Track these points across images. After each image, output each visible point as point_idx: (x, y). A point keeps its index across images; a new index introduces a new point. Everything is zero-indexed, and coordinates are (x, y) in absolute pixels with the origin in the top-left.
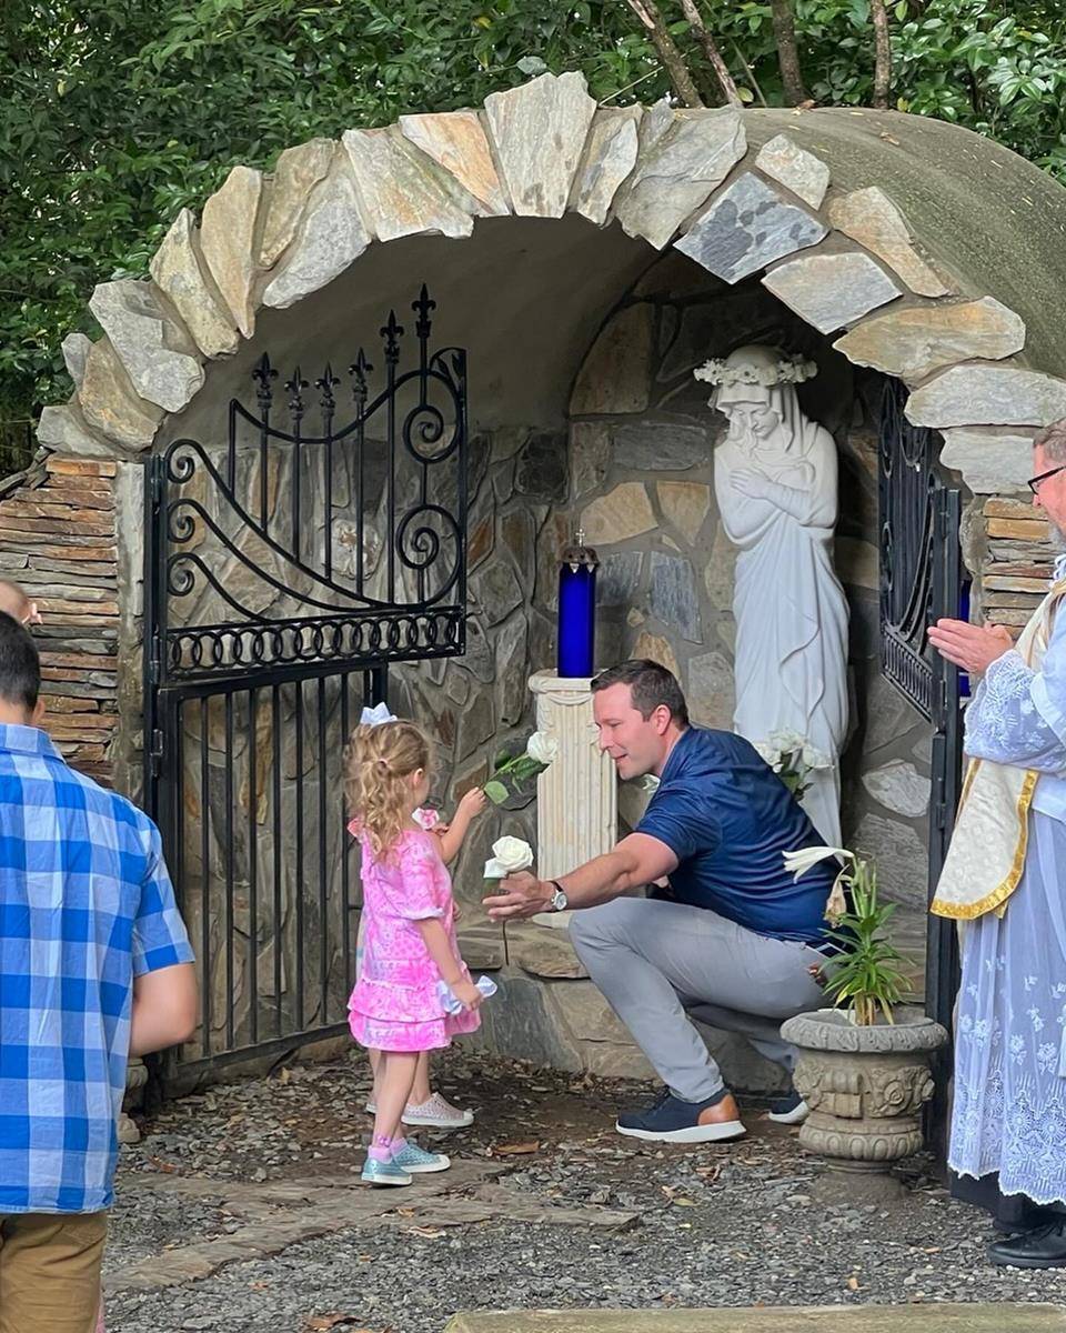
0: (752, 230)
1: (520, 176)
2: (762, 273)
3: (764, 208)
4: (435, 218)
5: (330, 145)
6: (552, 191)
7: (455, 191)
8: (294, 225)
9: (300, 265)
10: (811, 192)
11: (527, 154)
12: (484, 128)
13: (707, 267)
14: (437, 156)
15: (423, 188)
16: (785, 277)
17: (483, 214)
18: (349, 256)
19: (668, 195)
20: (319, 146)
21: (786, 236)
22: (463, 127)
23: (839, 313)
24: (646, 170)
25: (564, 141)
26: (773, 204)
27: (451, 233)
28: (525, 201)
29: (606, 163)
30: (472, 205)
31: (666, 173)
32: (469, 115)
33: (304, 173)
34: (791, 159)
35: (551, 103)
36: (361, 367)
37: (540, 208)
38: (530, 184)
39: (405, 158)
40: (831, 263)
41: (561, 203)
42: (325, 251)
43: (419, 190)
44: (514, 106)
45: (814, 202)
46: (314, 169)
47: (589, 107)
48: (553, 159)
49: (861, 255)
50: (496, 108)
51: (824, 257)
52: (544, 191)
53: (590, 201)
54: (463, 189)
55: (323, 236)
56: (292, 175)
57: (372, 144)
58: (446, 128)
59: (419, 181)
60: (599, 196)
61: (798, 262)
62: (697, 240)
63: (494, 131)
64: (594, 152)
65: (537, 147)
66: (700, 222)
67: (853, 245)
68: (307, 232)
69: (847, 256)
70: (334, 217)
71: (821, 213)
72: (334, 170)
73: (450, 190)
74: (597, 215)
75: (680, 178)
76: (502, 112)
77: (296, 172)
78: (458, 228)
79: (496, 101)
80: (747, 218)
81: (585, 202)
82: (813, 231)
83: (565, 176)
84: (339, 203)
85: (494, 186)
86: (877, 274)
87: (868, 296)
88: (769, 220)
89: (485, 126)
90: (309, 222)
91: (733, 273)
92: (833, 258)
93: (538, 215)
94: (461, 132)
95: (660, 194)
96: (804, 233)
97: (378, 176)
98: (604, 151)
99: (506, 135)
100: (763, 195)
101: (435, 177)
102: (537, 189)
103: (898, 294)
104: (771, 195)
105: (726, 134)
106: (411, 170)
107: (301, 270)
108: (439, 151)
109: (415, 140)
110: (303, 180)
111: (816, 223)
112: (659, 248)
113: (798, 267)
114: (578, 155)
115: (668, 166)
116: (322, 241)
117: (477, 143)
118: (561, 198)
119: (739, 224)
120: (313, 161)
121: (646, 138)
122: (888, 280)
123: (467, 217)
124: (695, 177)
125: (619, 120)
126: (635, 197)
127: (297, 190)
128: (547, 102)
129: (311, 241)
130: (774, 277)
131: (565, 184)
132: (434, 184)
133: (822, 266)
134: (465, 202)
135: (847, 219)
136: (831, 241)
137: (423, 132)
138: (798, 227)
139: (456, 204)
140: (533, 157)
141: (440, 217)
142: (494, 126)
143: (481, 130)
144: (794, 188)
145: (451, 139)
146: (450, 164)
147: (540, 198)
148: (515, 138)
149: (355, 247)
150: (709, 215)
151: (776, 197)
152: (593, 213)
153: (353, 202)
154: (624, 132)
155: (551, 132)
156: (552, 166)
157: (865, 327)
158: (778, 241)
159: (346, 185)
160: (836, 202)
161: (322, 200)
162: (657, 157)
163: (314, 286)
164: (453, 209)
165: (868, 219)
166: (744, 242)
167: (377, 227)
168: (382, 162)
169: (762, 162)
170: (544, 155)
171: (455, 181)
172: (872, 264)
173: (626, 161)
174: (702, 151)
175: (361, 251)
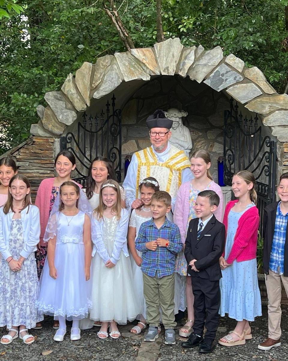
0: (224, 78)
1: (163, 64)
2: (226, 89)
3: (227, 72)
4: (140, 75)
5: (111, 56)
6: (171, 68)
7: (145, 68)
8: (102, 77)
9: (103, 88)
10: (240, 68)
11: (165, 59)
12: (153, 52)
13: (212, 87)
14: (141, 60)
15: (137, 68)
16: (233, 90)
17: (153, 74)
18: (116, 85)
19: (202, 69)
20: (109, 57)
21: (233, 79)
22: (148, 52)
23: (246, 98)
24: (197, 63)
25: (175, 55)
26: (230, 71)
27: (144, 79)
28: (164, 71)
29: (186, 61)
30: (150, 72)
31: (202, 64)
32: (150, 49)
33: (104, 64)
34: (234, 60)
35: (171, 46)
36: (102, 114)
37: (168, 73)
38: (165, 67)
39: (132, 60)
40: (245, 86)
41: (174, 71)
42: (110, 84)
43: (136, 68)
44: (162, 46)
45: (240, 71)
46: (107, 63)
47: (181, 47)
48: (172, 61)
49: (252, 84)
50: (157, 47)
51: (243, 85)
52: (169, 69)
53: (182, 71)
54: (147, 68)
55: (109, 80)
56: (101, 65)
57: (123, 56)
58: (143, 52)
59: (136, 66)
60: (184, 70)
61: (236, 86)
62: (209, 81)
63: (156, 53)
64: (183, 58)
65: (168, 57)
66: (210, 76)
67: (250, 81)
68: (105, 79)
69: (249, 84)
70: (112, 75)
71: (242, 74)
72: (112, 63)
73: (144, 68)
74: (184, 74)
75: (205, 65)
76: (159, 48)
77: (102, 64)
78: (147, 78)
79: (157, 45)
80: (223, 75)
81: (181, 71)
82: (240, 78)
83: (175, 64)
84: (114, 72)
85: (156, 67)
86: (256, 89)
87: (254, 94)
88: (229, 75)
89: (154, 52)
90: (106, 77)
91: (219, 89)
92: (245, 85)
93: (167, 75)
94: (147, 53)
95: (200, 69)
96: (237, 79)
97: (124, 65)
98: (185, 58)
99: (160, 54)
100: (227, 69)
101: (140, 65)
102: (167, 68)
103: (262, 93)
104: (229, 69)
105: (218, 54)
106: (134, 63)
107: (103, 89)
108: (141, 58)
109: (135, 55)
110: (104, 66)
111: (241, 76)
112: (199, 83)
113: (236, 87)
114: (178, 59)
115: (203, 62)
116: (109, 81)
117: (152, 56)
118: (174, 70)
119: (221, 76)
120: (107, 61)
121: (196, 54)
122: (259, 90)
123: (148, 75)
124: (210, 64)
125: (189, 51)
126: (193, 70)
127: (103, 68)
128: (170, 46)
129: (106, 81)
130: (230, 90)
131: (175, 67)
132: (140, 67)
133: (242, 87)
134: (148, 71)
135: (249, 75)
136: (245, 81)
137: (137, 53)
138: (236, 77)
139: (145, 72)
140: (166, 60)
141: (142, 75)
142: (156, 52)
143: (153, 53)
144: (235, 67)
145: (145, 55)
146: (144, 62)
147: (168, 70)
148: (162, 55)
149: (118, 83)
150: (213, 74)
151: (231, 69)
152: (183, 74)
153: (117, 71)
154: (191, 54)
155: (171, 53)
156: (172, 62)
157: (253, 102)
158: (231, 80)
159: (115, 67)
160: (246, 71)
161: (109, 71)
162: (200, 60)
163: (107, 93)
164: (145, 73)
165: (254, 75)
166: (221, 81)
167: (124, 78)
168: (126, 61)
169: (227, 61)
170: (169, 59)
171: (145, 66)
172: (255, 86)
173: (191, 60)
174: (212, 58)
175: (120, 84)
